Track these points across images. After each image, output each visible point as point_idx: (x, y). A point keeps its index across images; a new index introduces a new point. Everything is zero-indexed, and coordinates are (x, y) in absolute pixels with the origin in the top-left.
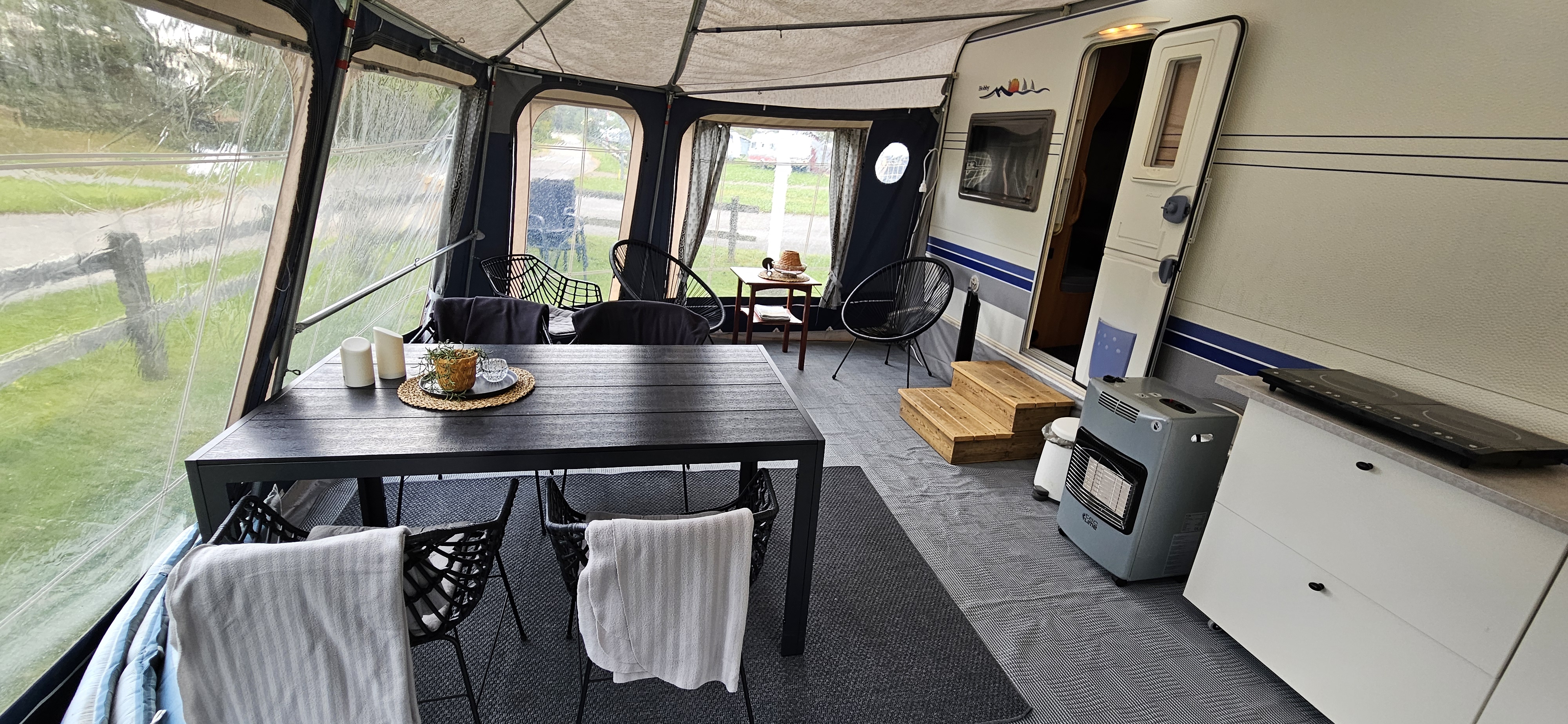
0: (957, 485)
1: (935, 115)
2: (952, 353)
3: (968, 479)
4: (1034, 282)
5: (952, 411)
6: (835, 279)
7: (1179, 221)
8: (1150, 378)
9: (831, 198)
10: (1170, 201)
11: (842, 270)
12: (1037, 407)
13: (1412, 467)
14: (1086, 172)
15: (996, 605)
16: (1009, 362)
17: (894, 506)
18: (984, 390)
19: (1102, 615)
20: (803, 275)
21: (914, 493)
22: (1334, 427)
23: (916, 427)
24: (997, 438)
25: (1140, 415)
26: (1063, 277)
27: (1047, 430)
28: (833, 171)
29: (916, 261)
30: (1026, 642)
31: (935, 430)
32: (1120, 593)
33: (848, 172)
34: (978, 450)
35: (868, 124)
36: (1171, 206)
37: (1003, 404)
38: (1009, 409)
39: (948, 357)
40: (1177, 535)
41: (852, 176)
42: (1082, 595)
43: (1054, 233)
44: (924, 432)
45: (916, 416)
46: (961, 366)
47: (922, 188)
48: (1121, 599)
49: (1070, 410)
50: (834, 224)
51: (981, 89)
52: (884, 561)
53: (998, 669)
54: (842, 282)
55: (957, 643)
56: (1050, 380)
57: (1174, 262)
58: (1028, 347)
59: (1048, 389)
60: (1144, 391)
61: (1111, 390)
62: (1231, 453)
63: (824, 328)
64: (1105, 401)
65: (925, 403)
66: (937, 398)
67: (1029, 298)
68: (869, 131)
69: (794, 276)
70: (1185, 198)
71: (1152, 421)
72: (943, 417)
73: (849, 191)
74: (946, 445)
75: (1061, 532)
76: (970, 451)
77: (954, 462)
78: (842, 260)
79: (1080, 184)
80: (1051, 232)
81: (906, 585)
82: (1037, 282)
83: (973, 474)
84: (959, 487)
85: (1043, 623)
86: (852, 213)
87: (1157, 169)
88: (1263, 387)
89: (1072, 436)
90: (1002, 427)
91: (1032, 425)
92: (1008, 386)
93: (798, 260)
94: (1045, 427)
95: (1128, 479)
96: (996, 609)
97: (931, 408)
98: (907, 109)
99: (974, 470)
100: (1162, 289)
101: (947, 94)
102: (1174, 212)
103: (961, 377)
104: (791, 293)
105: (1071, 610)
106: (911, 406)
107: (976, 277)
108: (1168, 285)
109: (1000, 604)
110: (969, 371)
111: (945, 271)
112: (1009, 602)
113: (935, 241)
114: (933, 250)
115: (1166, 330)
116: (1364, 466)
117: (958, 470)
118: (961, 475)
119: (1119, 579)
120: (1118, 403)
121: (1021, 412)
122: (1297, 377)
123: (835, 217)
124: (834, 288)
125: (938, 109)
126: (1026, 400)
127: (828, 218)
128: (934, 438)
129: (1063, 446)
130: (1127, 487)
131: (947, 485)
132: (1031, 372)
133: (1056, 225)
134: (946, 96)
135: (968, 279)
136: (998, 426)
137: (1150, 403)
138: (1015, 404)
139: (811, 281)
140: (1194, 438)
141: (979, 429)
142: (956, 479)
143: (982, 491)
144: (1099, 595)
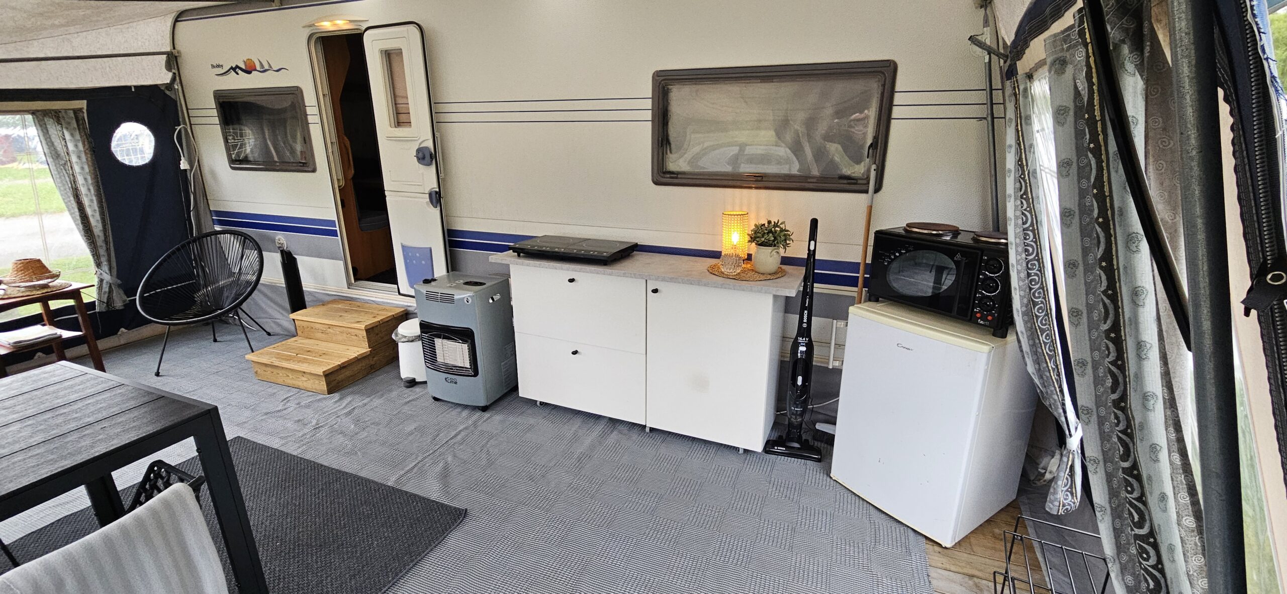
0: (341, 407)
1: (168, 93)
2: (284, 308)
3: (349, 399)
4: (337, 229)
5: (309, 353)
6: (107, 277)
7: (430, 164)
8: (451, 273)
9: (60, 190)
10: (418, 151)
11: (114, 264)
12: (381, 322)
13: (588, 272)
14: (346, 135)
15: (414, 467)
16: (343, 298)
17: (293, 449)
18: (330, 326)
19: (482, 433)
20: (58, 282)
21: (306, 431)
22: (553, 266)
23: (280, 381)
24: (359, 358)
25: (456, 297)
26: (359, 220)
27: (397, 335)
28: (50, 160)
29: (203, 237)
30: (445, 475)
31: (301, 374)
32: (487, 415)
33: (74, 159)
34: (347, 373)
35: (83, 104)
36: (421, 155)
37: (353, 330)
38: (360, 332)
39: (282, 314)
40: (503, 363)
41: (82, 163)
42: (466, 428)
43: (339, 187)
44: (289, 381)
45: (275, 371)
46: (300, 315)
47: (184, 165)
48: (489, 418)
49: (406, 315)
50: (78, 218)
51: (213, 66)
52: (308, 491)
53: (434, 503)
54: (118, 277)
55: (398, 507)
56: (382, 300)
57: (436, 192)
58: (353, 282)
59: (384, 307)
60: (450, 281)
61: (431, 288)
62: (513, 303)
63: (114, 332)
64: (430, 297)
65: (279, 357)
66: (289, 349)
67: (339, 243)
68: (85, 111)
69: (45, 286)
70: (427, 148)
71: (464, 298)
72: (304, 361)
73: (85, 179)
74: (317, 382)
75: (436, 399)
76: (341, 377)
77: (330, 392)
78: (109, 255)
79: (345, 146)
80: (336, 186)
81: (337, 495)
82: (340, 228)
83: (352, 393)
84: (344, 408)
85: (450, 459)
86: (100, 202)
87: (401, 129)
88: (514, 256)
89: (417, 331)
90: (361, 348)
91: (382, 338)
92: (350, 316)
93: (44, 267)
94: (393, 334)
95: (464, 341)
96: (415, 470)
97: (288, 359)
98: (130, 87)
99: (351, 389)
100: (437, 211)
101: (173, 71)
102: (424, 158)
103: (305, 324)
104: (46, 307)
105: (463, 440)
106: (266, 365)
107: (281, 237)
108: (439, 208)
109: (416, 465)
110: (310, 316)
111: (245, 238)
112: (422, 461)
113: (219, 213)
114: (221, 223)
115: (449, 240)
116: (572, 280)
117: (336, 396)
118: (341, 399)
119: (483, 407)
120: (439, 294)
121: (370, 331)
122: (527, 245)
123: (77, 210)
124: (110, 287)
125: (169, 86)
126: (370, 321)
127: (67, 213)
128: (302, 382)
129: (412, 341)
130: (465, 347)
131: (333, 411)
132: (363, 299)
133: (338, 180)
134: (174, 74)
135: (273, 241)
136: (356, 349)
137: (457, 287)
138: (363, 327)
139: (75, 286)
140: (491, 301)
141: (340, 357)
142: (339, 404)
143: (365, 401)
144: (475, 424)
